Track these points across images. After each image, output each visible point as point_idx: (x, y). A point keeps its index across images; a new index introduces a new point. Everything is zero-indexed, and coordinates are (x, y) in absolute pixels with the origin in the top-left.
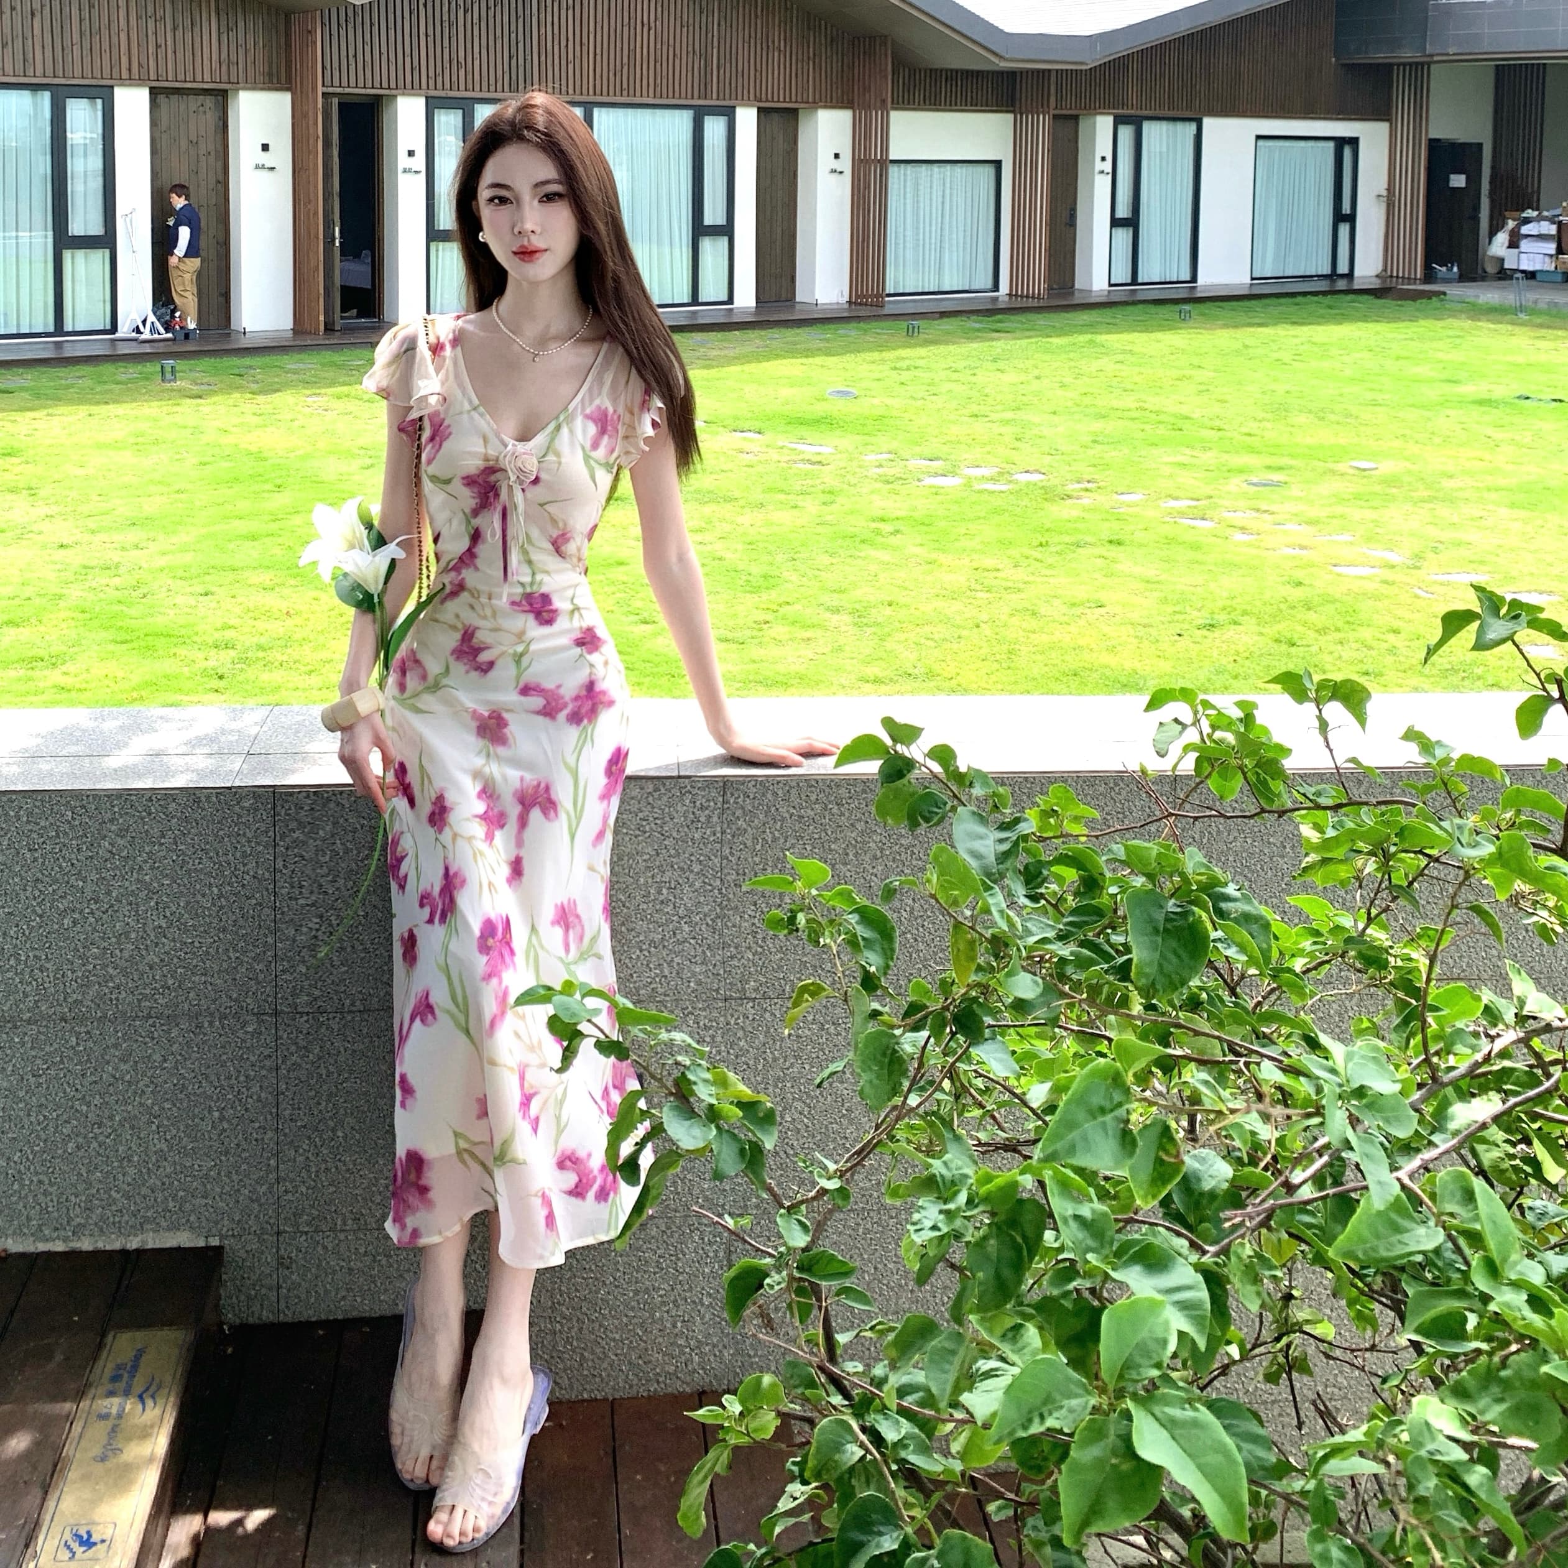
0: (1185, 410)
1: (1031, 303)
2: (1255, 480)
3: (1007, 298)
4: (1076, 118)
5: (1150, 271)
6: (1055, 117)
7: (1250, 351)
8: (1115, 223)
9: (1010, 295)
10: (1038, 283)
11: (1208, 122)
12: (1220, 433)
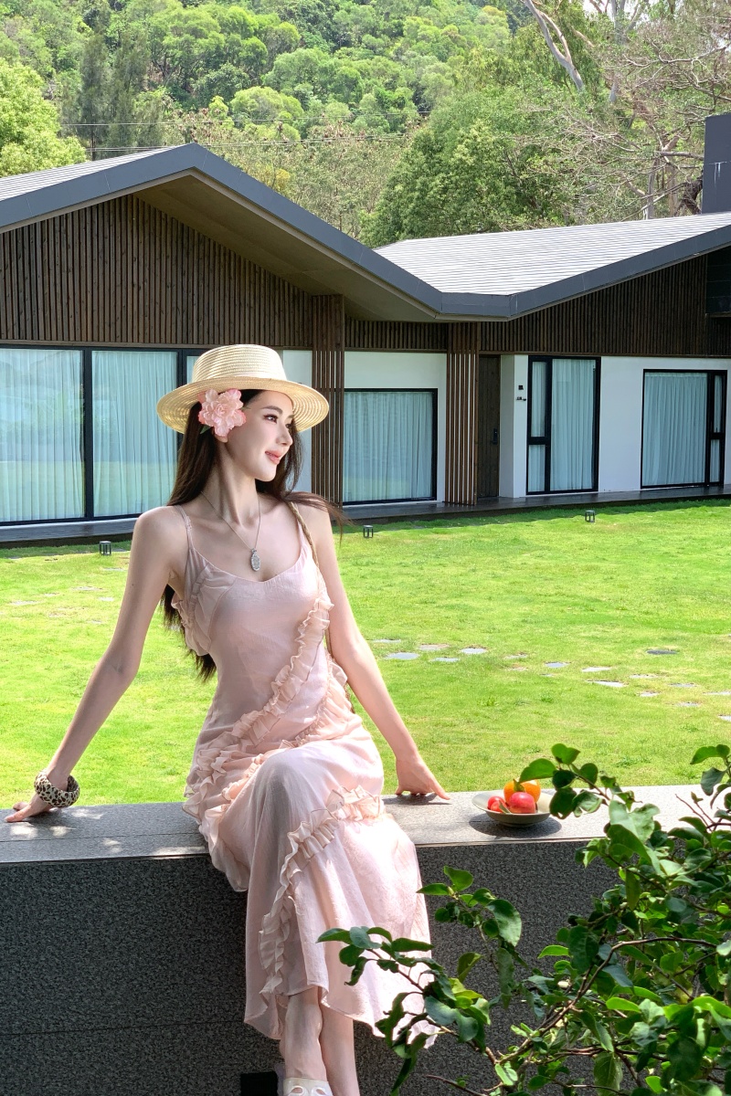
0: (594, 594)
1: (463, 509)
2: (654, 649)
3: (443, 505)
4: (498, 357)
5: (561, 481)
6: (481, 356)
7: (644, 546)
8: (531, 441)
9: (446, 502)
10: (469, 491)
11: (604, 360)
12: (623, 613)
